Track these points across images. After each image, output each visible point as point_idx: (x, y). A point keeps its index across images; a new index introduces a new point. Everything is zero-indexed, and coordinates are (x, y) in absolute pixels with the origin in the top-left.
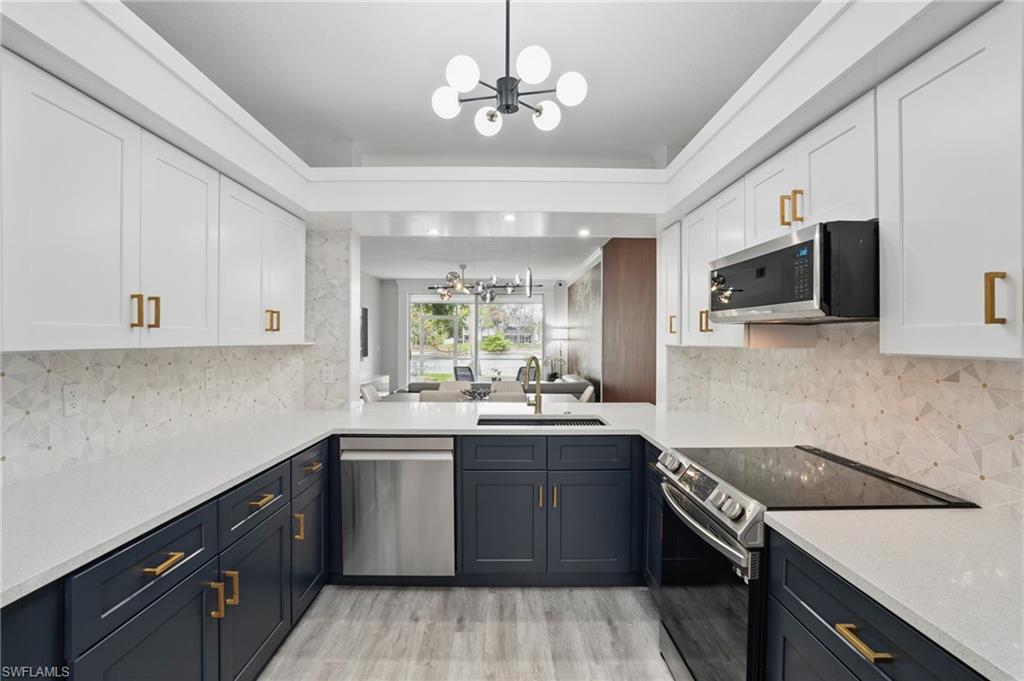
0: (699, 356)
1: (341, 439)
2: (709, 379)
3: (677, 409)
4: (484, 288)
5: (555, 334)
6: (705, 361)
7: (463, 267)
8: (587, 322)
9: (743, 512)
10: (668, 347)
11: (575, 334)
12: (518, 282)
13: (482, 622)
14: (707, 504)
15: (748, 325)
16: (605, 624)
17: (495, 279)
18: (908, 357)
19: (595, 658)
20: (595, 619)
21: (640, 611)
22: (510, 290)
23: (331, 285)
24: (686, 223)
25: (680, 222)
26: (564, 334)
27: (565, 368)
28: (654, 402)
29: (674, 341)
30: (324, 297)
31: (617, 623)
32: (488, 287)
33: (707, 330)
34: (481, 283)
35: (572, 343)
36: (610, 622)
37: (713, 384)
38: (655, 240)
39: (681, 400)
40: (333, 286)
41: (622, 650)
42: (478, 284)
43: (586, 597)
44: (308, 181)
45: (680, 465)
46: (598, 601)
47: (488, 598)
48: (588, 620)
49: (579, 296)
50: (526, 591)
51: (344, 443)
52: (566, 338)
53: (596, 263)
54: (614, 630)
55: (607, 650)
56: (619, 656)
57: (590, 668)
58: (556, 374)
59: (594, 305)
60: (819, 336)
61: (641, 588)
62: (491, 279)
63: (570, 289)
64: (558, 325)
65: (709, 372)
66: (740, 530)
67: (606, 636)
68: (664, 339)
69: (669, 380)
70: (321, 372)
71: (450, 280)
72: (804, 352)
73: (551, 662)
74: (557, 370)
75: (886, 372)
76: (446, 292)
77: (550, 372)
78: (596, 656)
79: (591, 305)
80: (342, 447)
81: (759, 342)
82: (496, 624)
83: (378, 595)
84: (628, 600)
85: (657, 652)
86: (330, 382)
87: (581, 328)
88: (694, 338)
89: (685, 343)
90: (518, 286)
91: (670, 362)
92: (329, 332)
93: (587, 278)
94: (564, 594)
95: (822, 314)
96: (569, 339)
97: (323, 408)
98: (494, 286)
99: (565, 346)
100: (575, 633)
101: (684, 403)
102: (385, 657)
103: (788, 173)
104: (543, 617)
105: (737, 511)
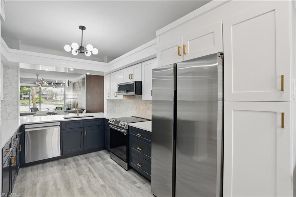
0: (113, 102)
1: (25, 126)
2: (115, 106)
3: (109, 113)
4: (54, 84)
5: (68, 97)
6: (114, 103)
7: (38, 75)
8: (80, 93)
9: (125, 124)
10: (107, 100)
11: (74, 97)
12: (64, 82)
13: (70, 163)
14: (119, 125)
15: (124, 95)
16: (98, 157)
17: (57, 81)
18: (146, 100)
19: (98, 162)
20: (96, 157)
21: (105, 153)
22: (61, 85)
23: (11, 82)
24: (112, 74)
25: (110, 74)
26: (72, 97)
27: (72, 107)
28: (104, 112)
29: (109, 98)
30: (8, 86)
31: (101, 156)
32: (55, 84)
33: (116, 96)
34: (53, 82)
35: (74, 99)
36: (99, 156)
37: (116, 107)
38: (104, 76)
39: (110, 111)
40: (12, 83)
41: (103, 159)
42: (52, 83)
43: (93, 154)
44: (8, 52)
45: (113, 121)
46: (96, 154)
47: (70, 159)
48: (95, 157)
49: (77, 86)
50: (79, 156)
51: (26, 127)
52: (72, 98)
53: (84, 78)
54: (101, 157)
55: (100, 160)
56: (103, 160)
57: (98, 163)
58: (69, 108)
59: (83, 89)
60: (135, 97)
61: (104, 150)
62: (56, 81)
63: (73, 84)
64: (69, 94)
65: (115, 105)
66: (125, 127)
67: (99, 158)
68: (106, 98)
69: (107, 107)
70: (7, 109)
71: (42, 81)
72: (133, 100)
73: (89, 165)
74: (69, 107)
75: (144, 103)
76: (40, 84)
77: (67, 108)
78: (98, 161)
79: (82, 89)
80: (25, 128)
81: (126, 98)
82: (74, 163)
83: (38, 166)
84: (102, 152)
85: (110, 158)
86: (11, 111)
87: (78, 95)
88: (113, 97)
89: (111, 99)
90: (64, 84)
91: (107, 103)
92: (10, 96)
93: (80, 81)
94: (88, 154)
95: (135, 94)
96: (73, 98)
97: (7, 119)
98: (57, 83)
99: (72, 100)
100: (93, 160)
101: (111, 112)
102: (48, 174)
103: (130, 70)
104: (85, 159)
105: (124, 124)
